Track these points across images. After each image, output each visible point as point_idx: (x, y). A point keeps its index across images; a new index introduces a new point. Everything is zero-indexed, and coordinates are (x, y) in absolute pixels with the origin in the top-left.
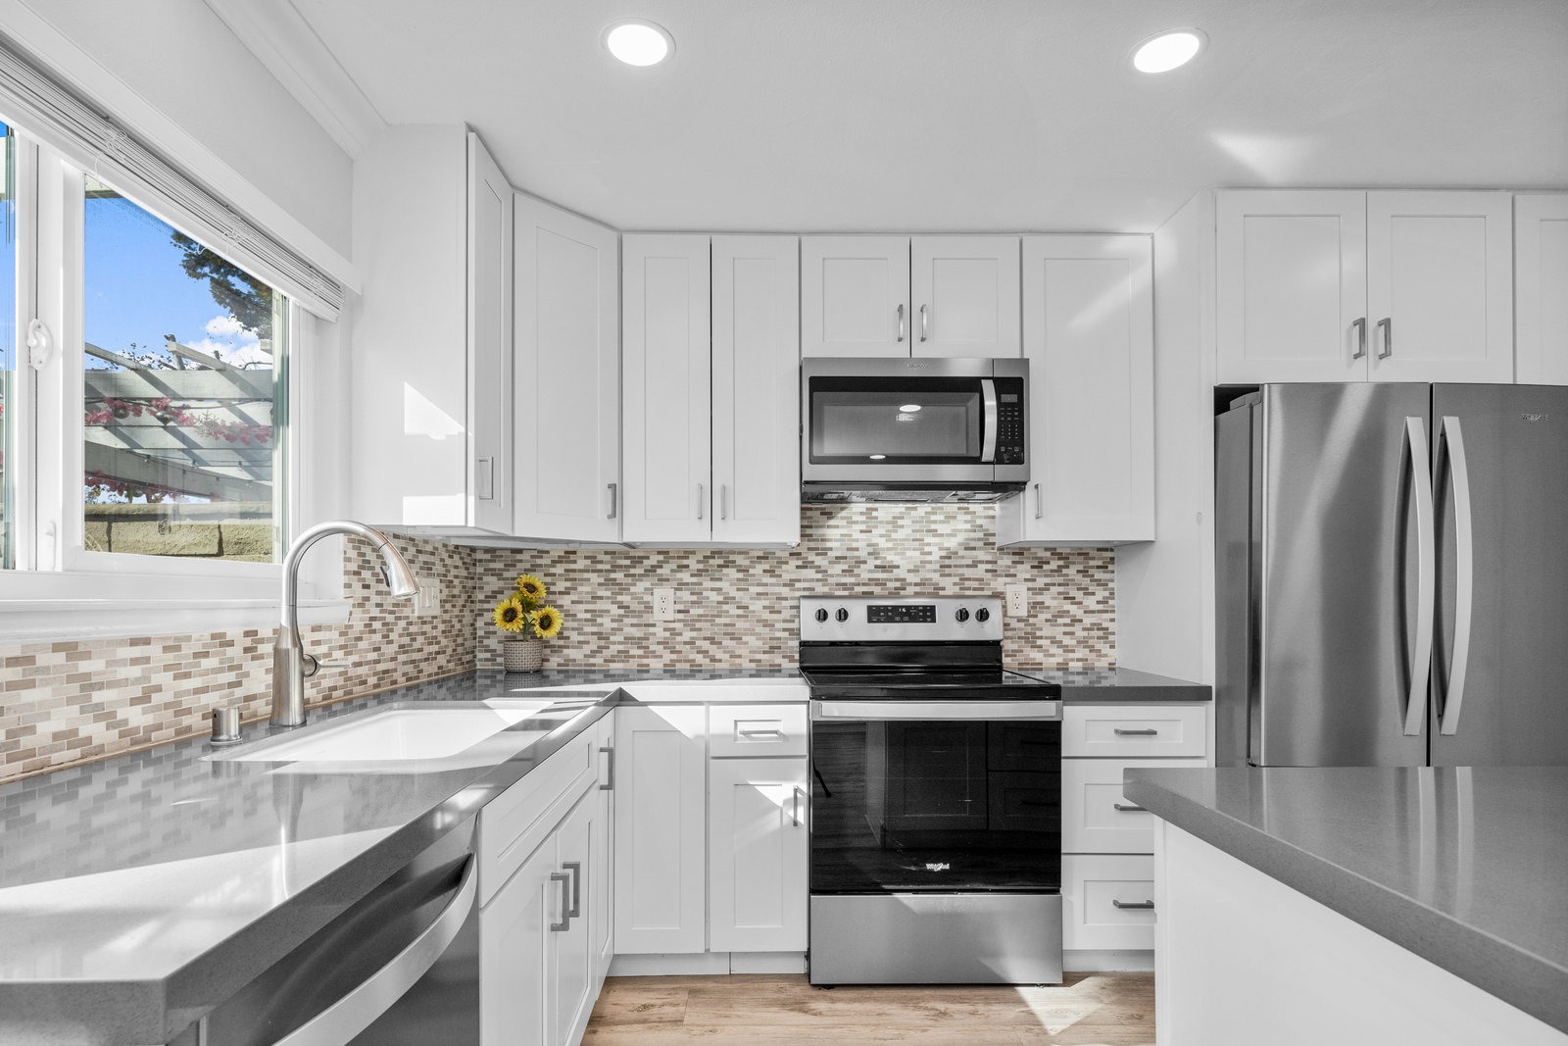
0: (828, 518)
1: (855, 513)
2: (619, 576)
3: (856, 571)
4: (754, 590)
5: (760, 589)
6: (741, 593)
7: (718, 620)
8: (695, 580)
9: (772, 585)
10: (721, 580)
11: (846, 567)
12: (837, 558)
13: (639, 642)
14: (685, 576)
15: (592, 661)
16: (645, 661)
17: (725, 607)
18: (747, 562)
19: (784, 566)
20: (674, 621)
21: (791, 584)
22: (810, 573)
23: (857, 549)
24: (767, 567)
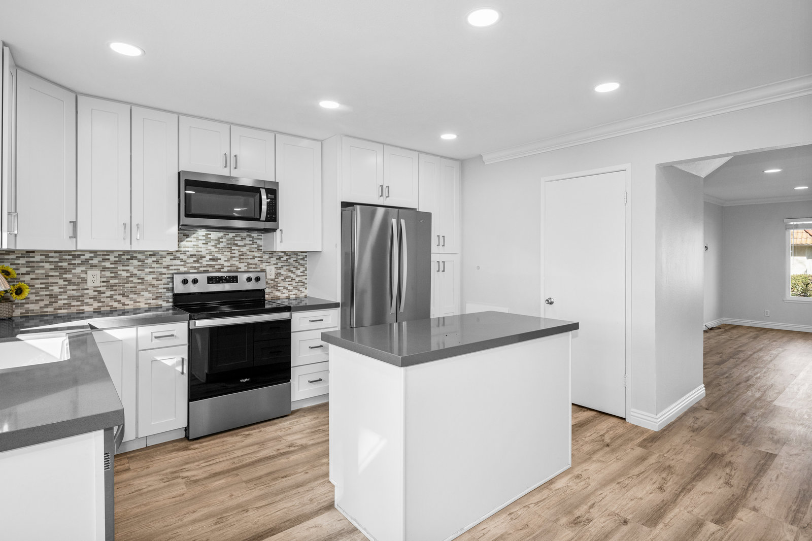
0: (187, 237)
1: (200, 236)
2: (65, 264)
3: (200, 261)
4: (147, 270)
5: (151, 270)
6: (140, 272)
7: (126, 285)
8: (113, 266)
10: (129, 266)
11: (195, 259)
13: (77, 298)
14: (107, 264)
15: (46, 310)
16: (82, 308)
17: (131, 279)
18: (144, 257)
19: (164, 259)
20: (100, 287)
21: (168, 267)
22: (178, 262)
23: (201, 251)
24: (155, 259)
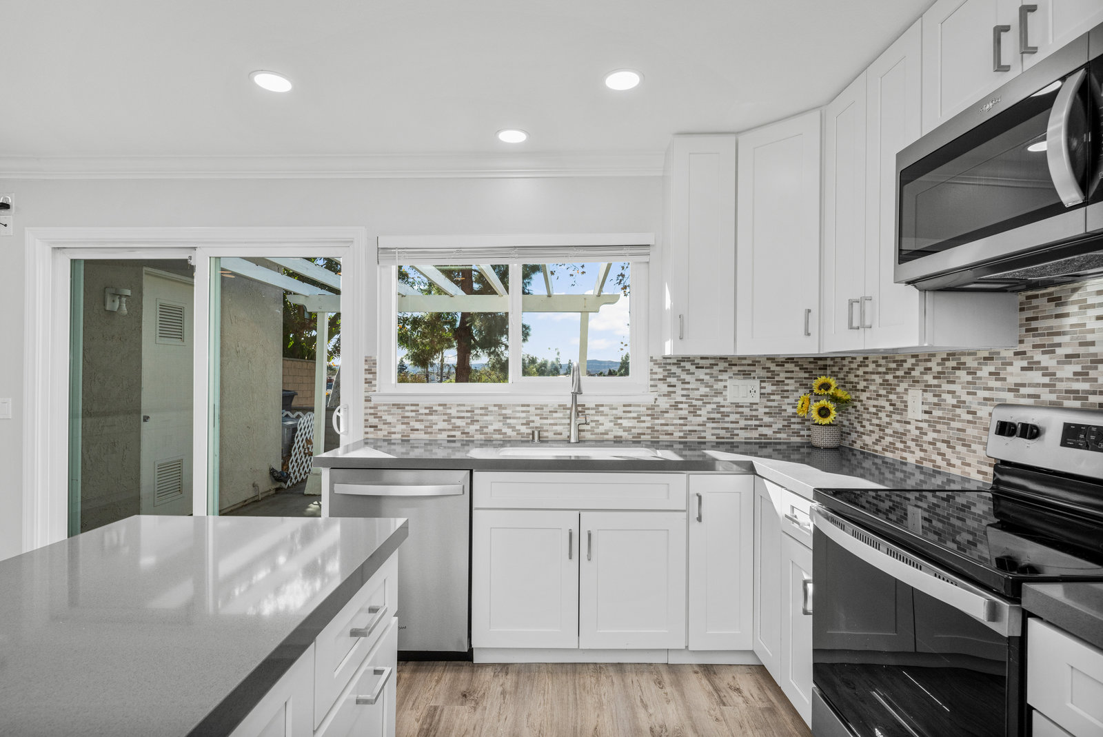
0: (1057, 305)
1: (1090, 294)
9: (998, 389)
11: (1078, 368)
12: (1067, 356)
13: (900, 435)
14: (929, 378)
16: (905, 455)
17: (958, 411)
18: (975, 364)
19: (1008, 368)
20: (921, 421)
21: (1015, 389)
22: (1036, 377)
23: (1092, 344)
24: (992, 369)
